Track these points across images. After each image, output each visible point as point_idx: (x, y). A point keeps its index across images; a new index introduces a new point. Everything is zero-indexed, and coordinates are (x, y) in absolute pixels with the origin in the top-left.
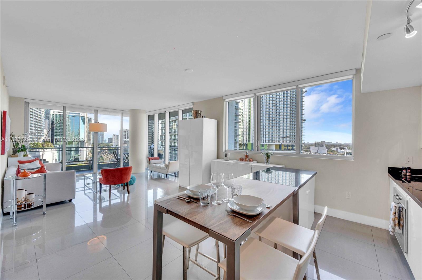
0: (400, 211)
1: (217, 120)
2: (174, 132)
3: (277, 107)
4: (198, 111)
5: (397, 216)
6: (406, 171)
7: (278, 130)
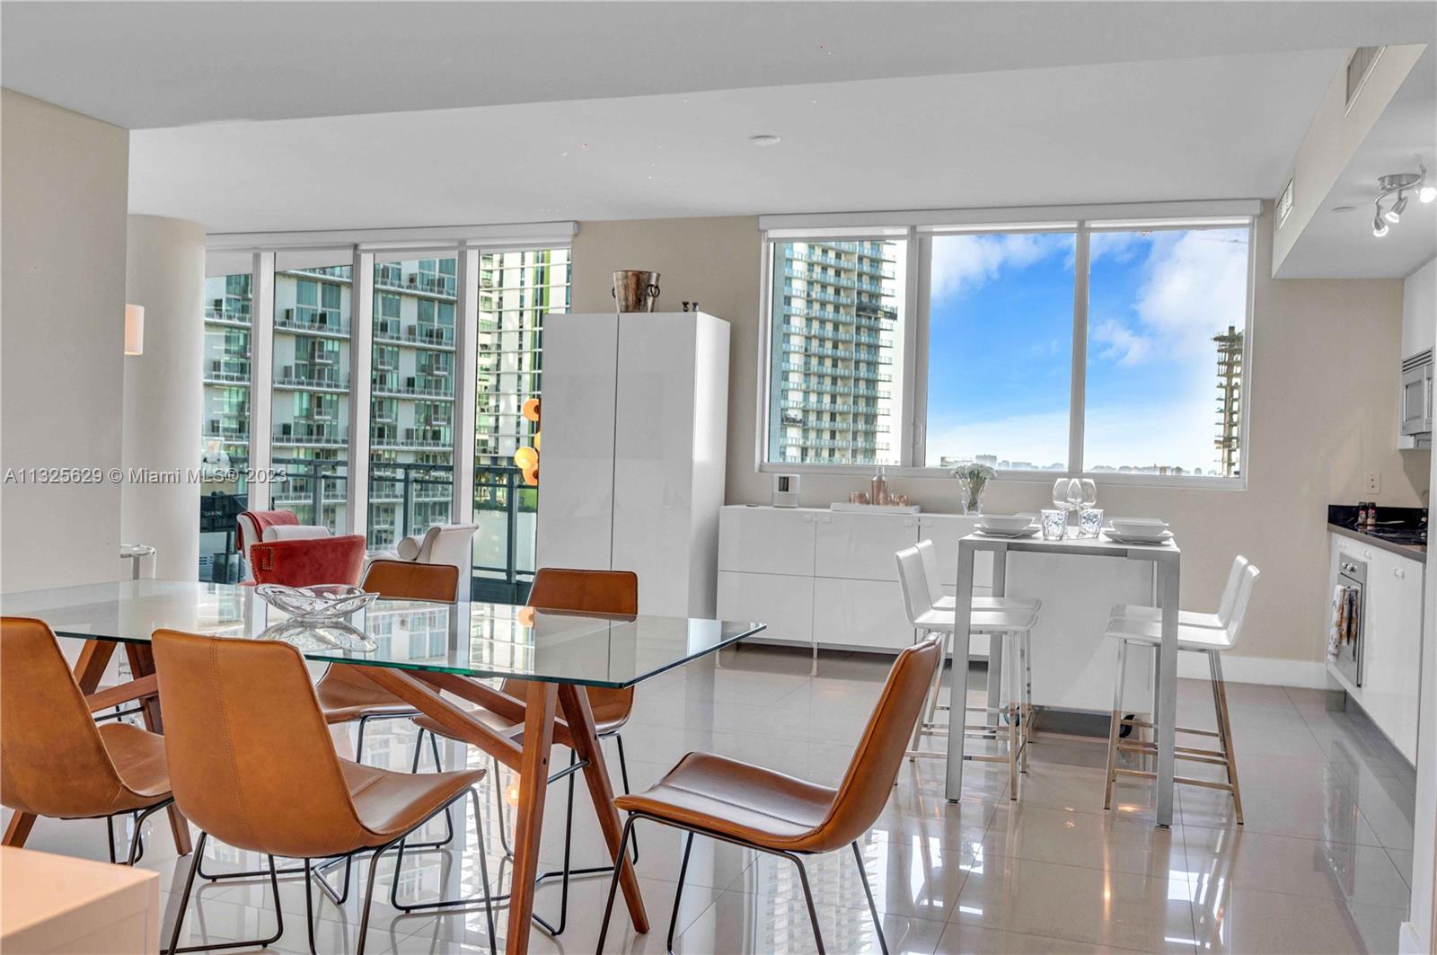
0: (1351, 603)
1: (728, 324)
4: (650, 274)
5: (1346, 614)
6: (1367, 514)
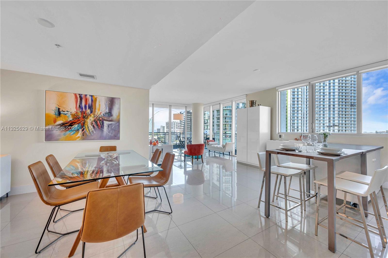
7: (322, 118)
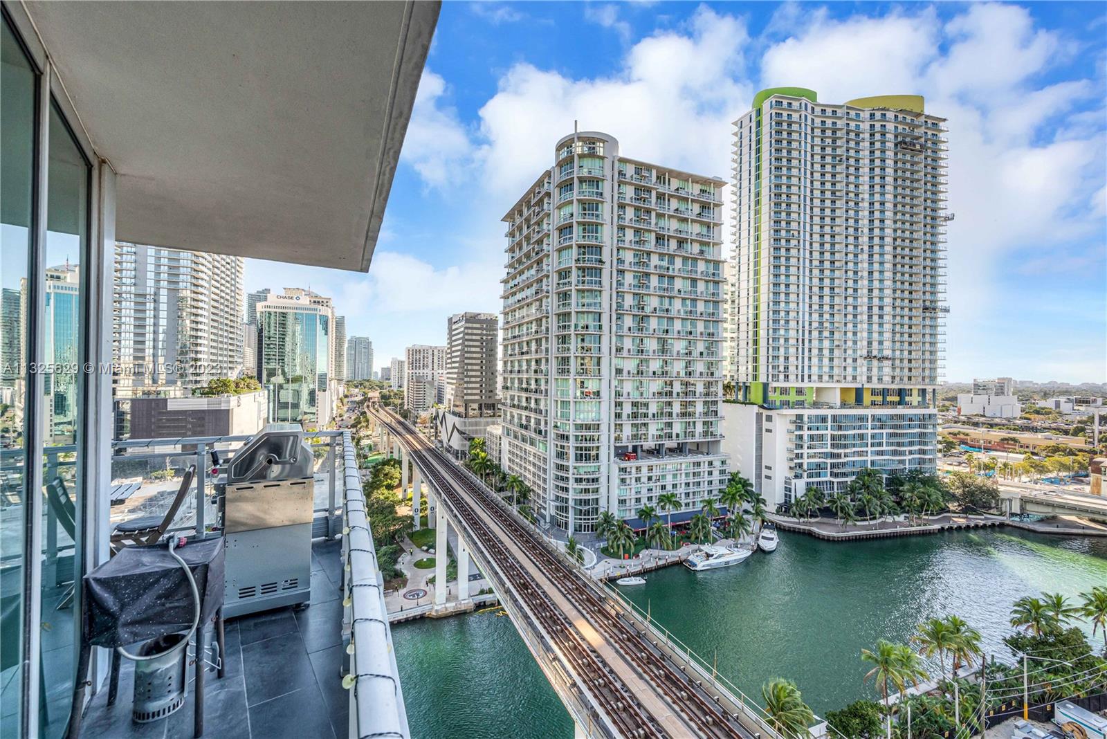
2: (537, 352)
3: (846, 272)
